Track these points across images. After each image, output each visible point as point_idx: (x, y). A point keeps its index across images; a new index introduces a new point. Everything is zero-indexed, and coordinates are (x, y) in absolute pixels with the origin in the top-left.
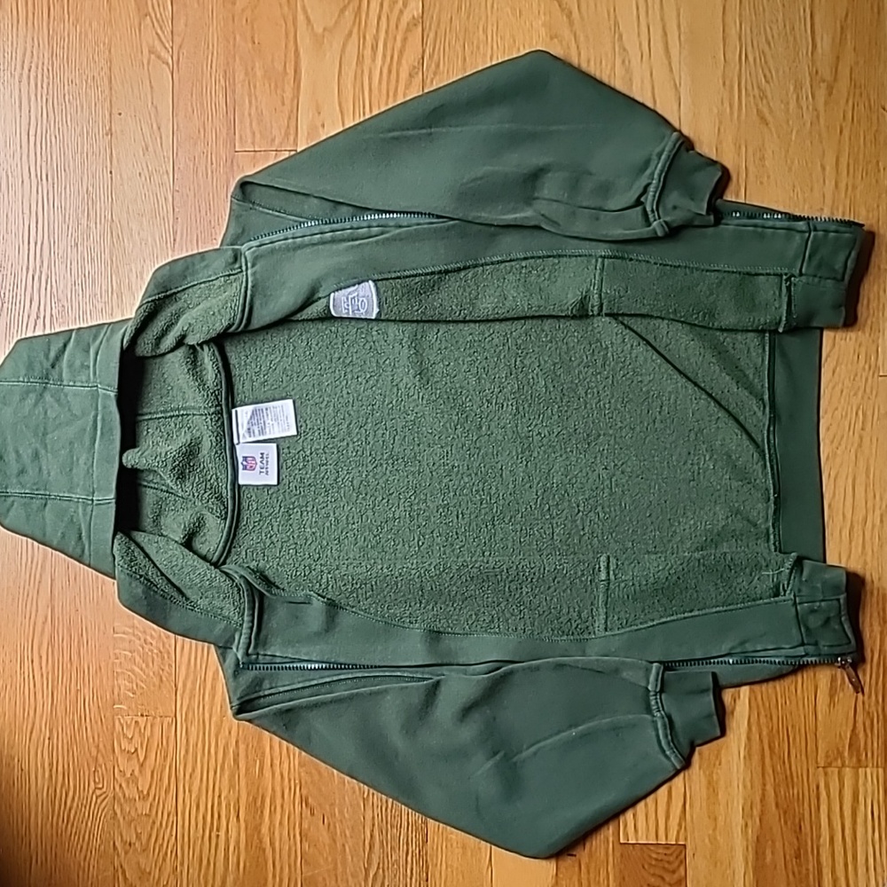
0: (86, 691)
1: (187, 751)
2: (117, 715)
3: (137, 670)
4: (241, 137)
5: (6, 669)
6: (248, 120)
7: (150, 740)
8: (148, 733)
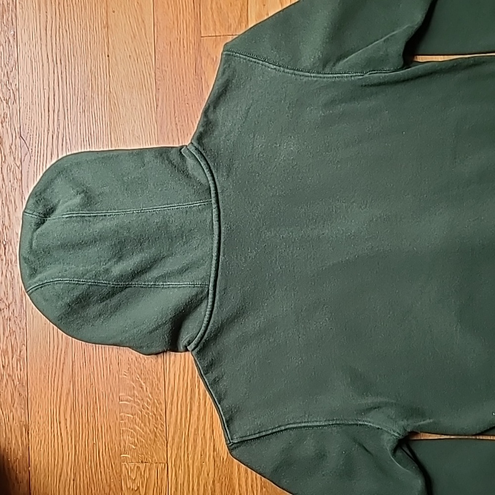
0: (100, 444)
1: (176, 489)
2: (124, 462)
3: (137, 428)
4: (205, 26)
5: (41, 428)
6: (211, 13)
7: (149, 481)
8: (147, 475)
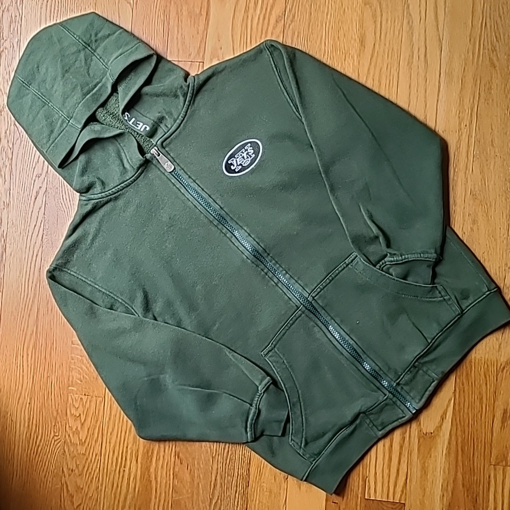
0: (53, 377)
2: (70, 393)
3: (84, 367)
4: (171, 52)
5: (7, 360)
6: (176, 42)
7: (89, 410)
8: (88, 405)
